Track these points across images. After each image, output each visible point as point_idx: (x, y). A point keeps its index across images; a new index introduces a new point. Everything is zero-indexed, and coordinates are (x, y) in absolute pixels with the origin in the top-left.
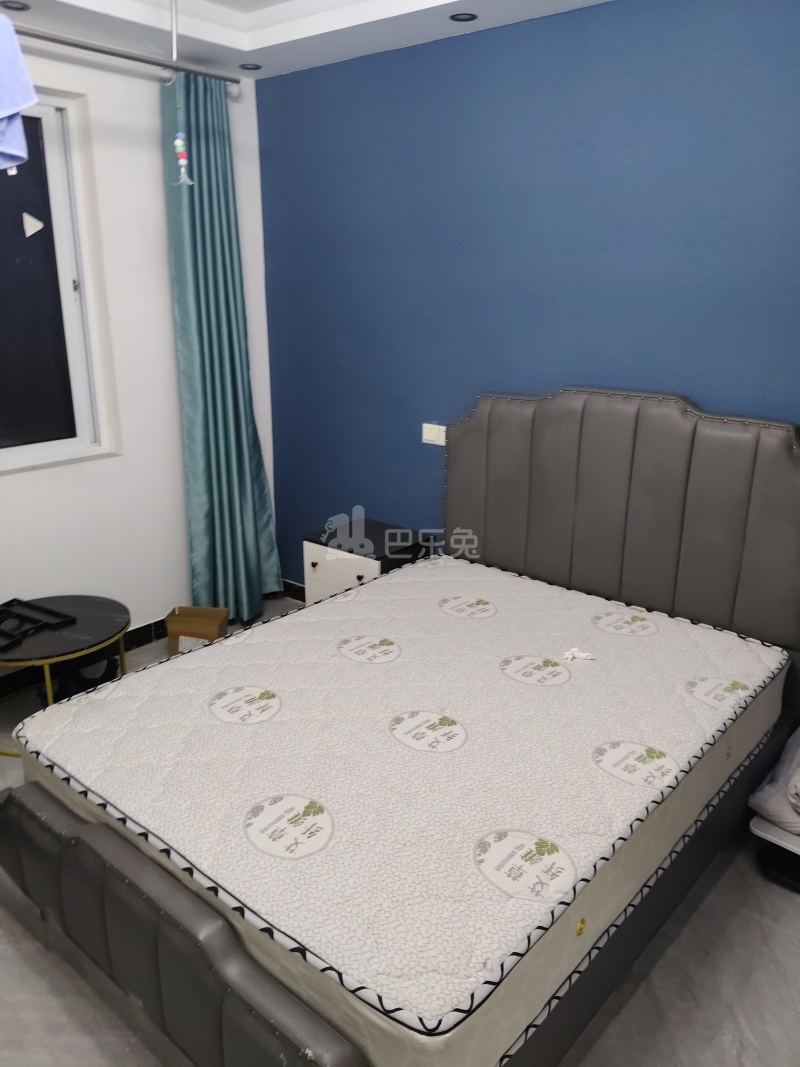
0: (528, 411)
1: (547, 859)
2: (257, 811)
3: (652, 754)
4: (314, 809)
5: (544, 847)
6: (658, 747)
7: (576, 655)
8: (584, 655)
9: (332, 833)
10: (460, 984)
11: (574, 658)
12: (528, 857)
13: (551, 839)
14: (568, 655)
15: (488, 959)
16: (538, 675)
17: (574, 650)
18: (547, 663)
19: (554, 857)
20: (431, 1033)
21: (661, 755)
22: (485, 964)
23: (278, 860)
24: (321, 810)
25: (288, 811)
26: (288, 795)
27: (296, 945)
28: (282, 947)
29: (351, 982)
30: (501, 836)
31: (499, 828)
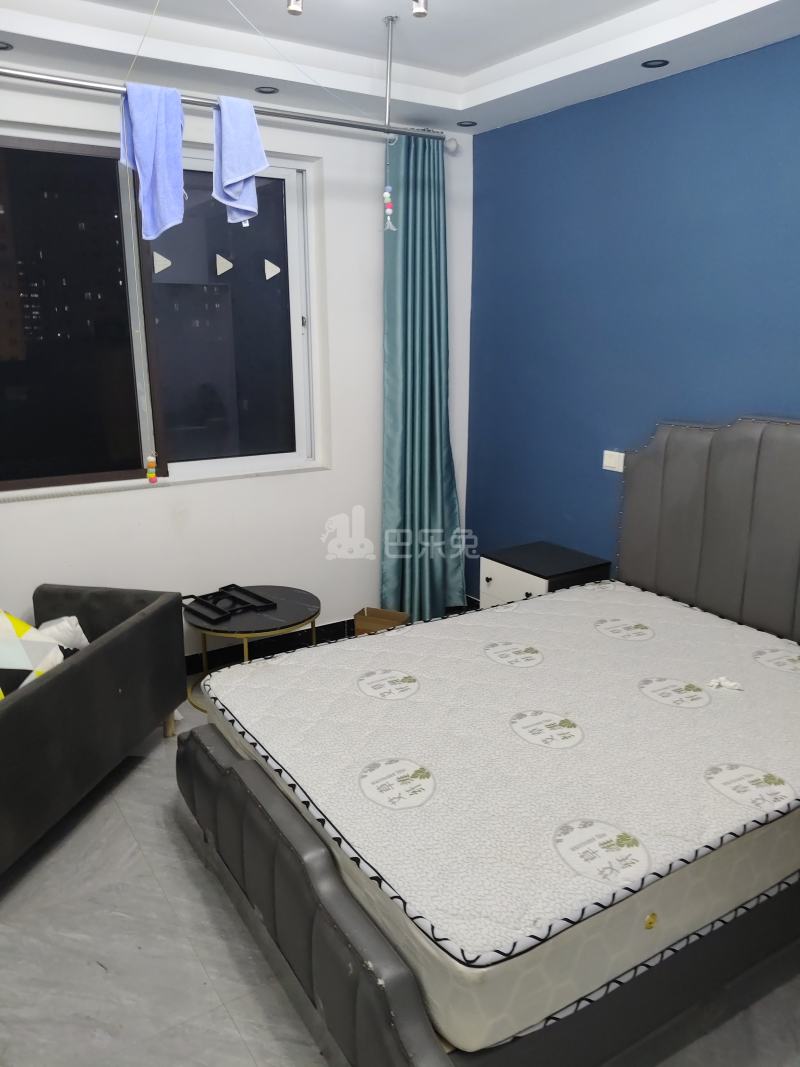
0: (706, 439)
1: (625, 851)
2: (374, 767)
3: (770, 779)
4: (422, 773)
5: (625, 840)
6: (779, 775)
7: (722, 684)
8: (732, 684)
9: (432, 795)
10: (506, 932)
11: (720, 686)
12: (607, 845)
13: (634, 834)
14: (714, 682)
15: (539, 919)
16: (676, 696)
17: (722, 679)
18: (689, 688)
19: (633, 850)
20: (469, 964)
21: (781, 782)
22: (535, 922)
23: (380, 807)
24: (428, 775)
25: (399, 772)
26: (403, 759)
27: (376, 875)
28: (365, 875)
29: (412, 911)
30: (586, 824)
31: (586, 817)
